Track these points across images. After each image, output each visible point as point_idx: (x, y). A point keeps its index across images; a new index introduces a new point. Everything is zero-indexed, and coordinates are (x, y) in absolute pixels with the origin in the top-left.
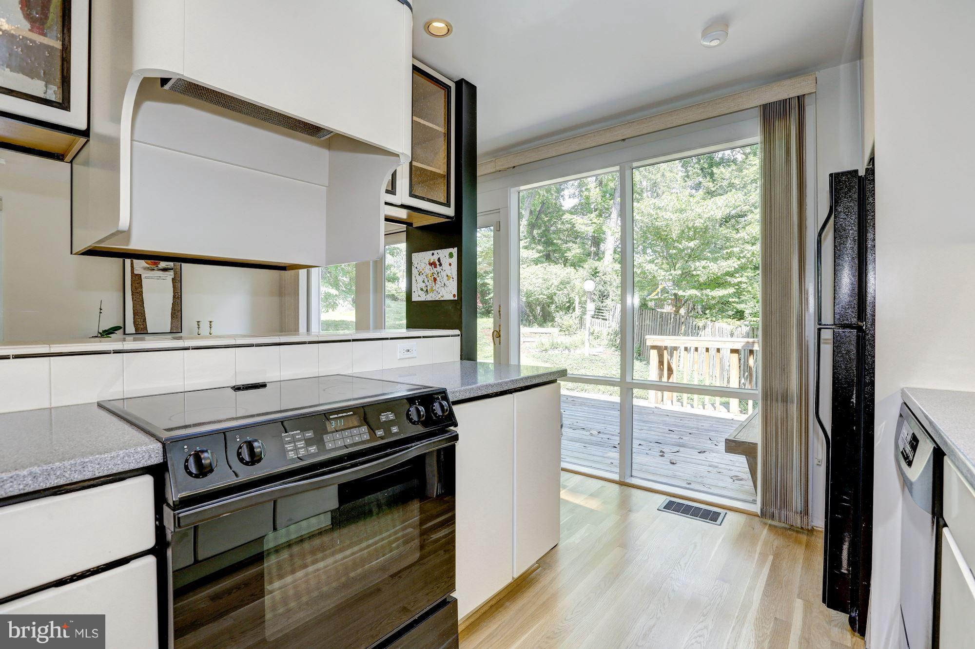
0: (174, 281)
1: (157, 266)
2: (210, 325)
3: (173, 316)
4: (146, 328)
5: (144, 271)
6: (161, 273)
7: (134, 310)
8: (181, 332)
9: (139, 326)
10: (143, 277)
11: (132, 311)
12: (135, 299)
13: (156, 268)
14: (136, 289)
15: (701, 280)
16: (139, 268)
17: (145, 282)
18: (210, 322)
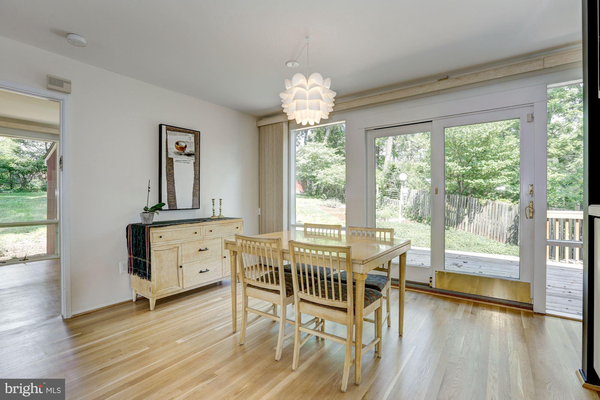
0: (195, 165)
1: (184, 152)
2: (221, 202)
3: (194, 195)
4: (176, 205)
5: (175, 156)
6: (186, 158)
7: (168, 189)
8: (199, 208)
9: (171, 203)
10: (174, 160)
11: (167, 190)
12: (168, 179)
13: (183, 153)
14: (170, 171)
15: (483, 173)
16: (172, 152)
17: (175, 164)
18: (221, 200)
